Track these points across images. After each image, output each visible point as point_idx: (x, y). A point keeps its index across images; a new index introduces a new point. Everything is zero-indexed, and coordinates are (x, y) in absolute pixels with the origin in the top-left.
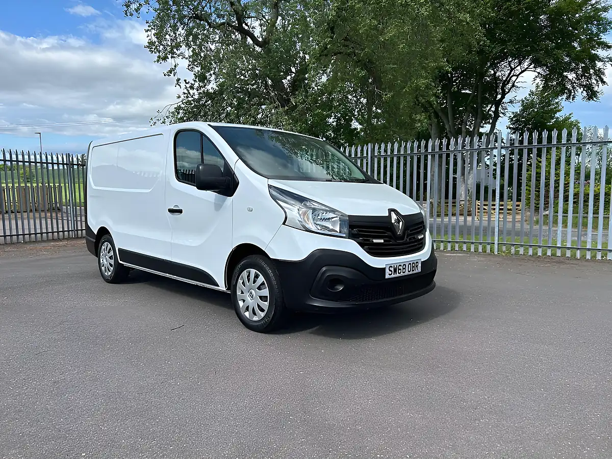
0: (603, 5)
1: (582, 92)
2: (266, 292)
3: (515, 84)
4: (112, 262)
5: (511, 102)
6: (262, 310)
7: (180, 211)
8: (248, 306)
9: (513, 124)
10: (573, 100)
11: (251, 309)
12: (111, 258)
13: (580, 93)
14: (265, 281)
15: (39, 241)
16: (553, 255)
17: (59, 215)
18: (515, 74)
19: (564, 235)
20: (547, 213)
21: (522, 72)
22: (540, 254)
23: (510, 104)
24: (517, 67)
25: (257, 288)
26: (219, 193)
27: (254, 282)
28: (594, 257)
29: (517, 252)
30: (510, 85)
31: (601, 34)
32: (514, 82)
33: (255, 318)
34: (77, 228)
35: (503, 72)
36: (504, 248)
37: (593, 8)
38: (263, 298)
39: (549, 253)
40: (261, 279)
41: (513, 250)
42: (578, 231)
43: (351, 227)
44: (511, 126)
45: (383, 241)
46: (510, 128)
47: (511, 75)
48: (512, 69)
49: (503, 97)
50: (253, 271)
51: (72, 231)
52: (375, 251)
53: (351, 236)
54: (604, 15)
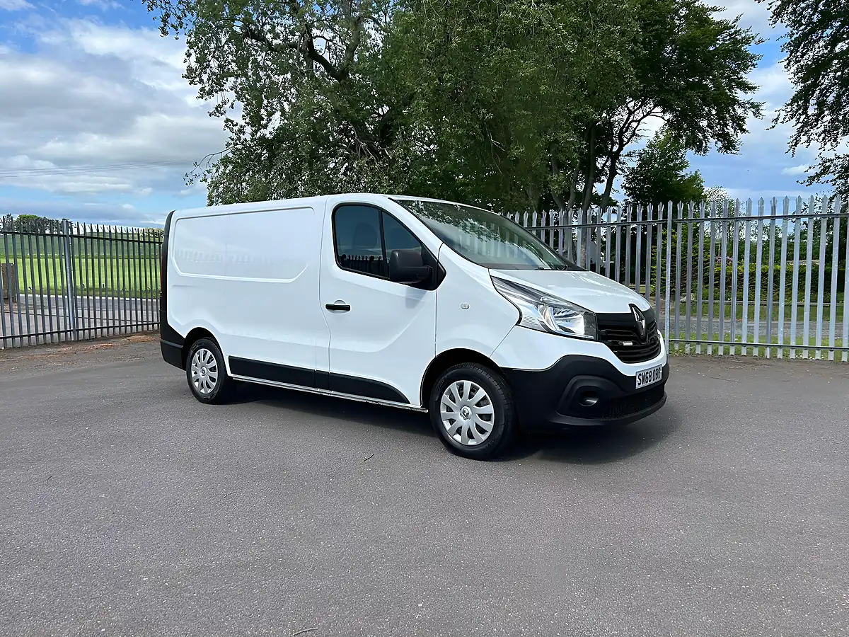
0: (743, 35)
1: (716, 143)
2: (489, 409)
3: (636, 132)
4: (215, 375)
5: (629, 155)
6: (482, 431)
7: (347, 308)
8: (461, 427)
9: (630, 183)
10: (704, 153)
11: (464, 431)
12: (213, 369)
13: (713, 144)
14: (487, 396)
15: (25, 347)
16: (738, 353)
17: (15, 307)
18: (635, 119)
19: (750, 329)
20: (684, 299)
21: (644, 117)
22: (721, 353)
23: (628, 158)
24: (637, 110)
25: (476, 405)
26: (412, 285)
27: (471, 397)
28: (786, 355)
29: (692, 351)
30: (628, 134)
31: (742, 73)
32: (635, 129)
33: (471, 442)
34: (78, 327)
35: (620, 116)
36: (677, 347)
37: (732, 38)
38: (484, 417)
39: (732, 351)
40: (481, 393)
41: (688, 348)
42: (768, 324)
43: (600, 327)
44: (627, 185)
45: (631, 344)
46: (626, 188)
47: (630, 120)
48: (631, 113)
49: (620, 149)
50: (468, 384)
51: (70, 331)
52: (627, 356)
53: (601, 338)
54: (745, 47)
